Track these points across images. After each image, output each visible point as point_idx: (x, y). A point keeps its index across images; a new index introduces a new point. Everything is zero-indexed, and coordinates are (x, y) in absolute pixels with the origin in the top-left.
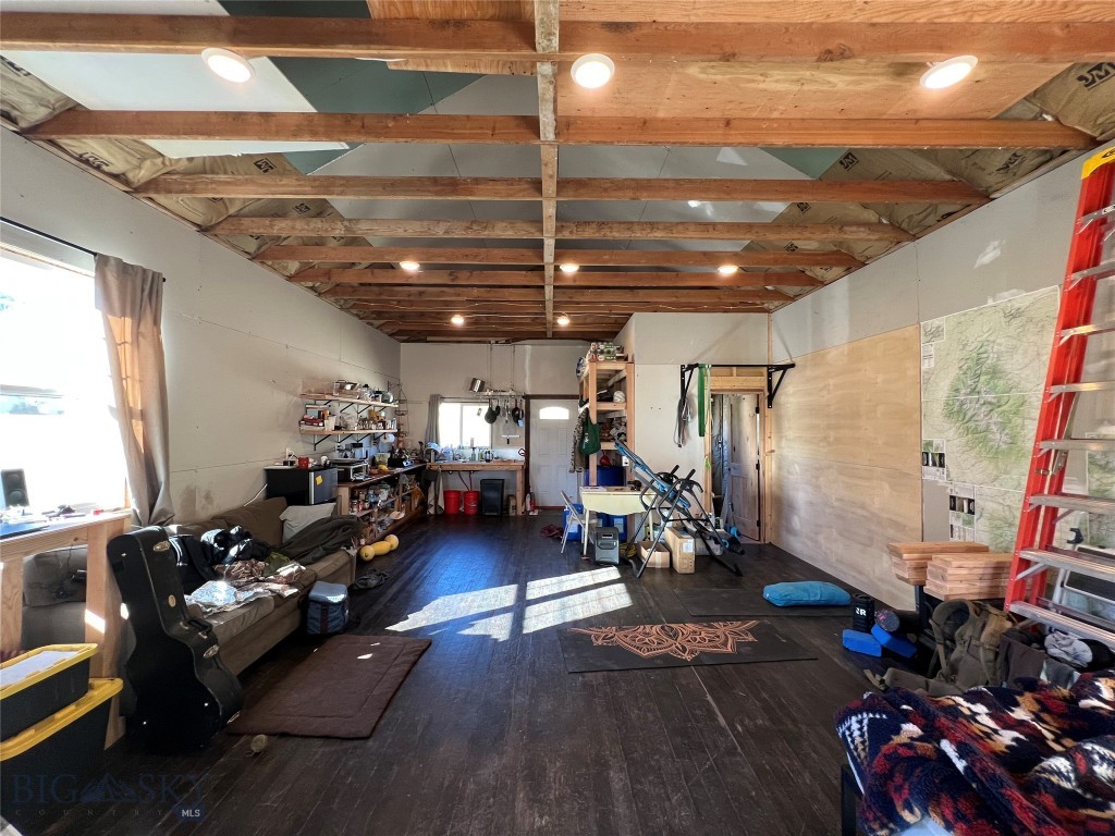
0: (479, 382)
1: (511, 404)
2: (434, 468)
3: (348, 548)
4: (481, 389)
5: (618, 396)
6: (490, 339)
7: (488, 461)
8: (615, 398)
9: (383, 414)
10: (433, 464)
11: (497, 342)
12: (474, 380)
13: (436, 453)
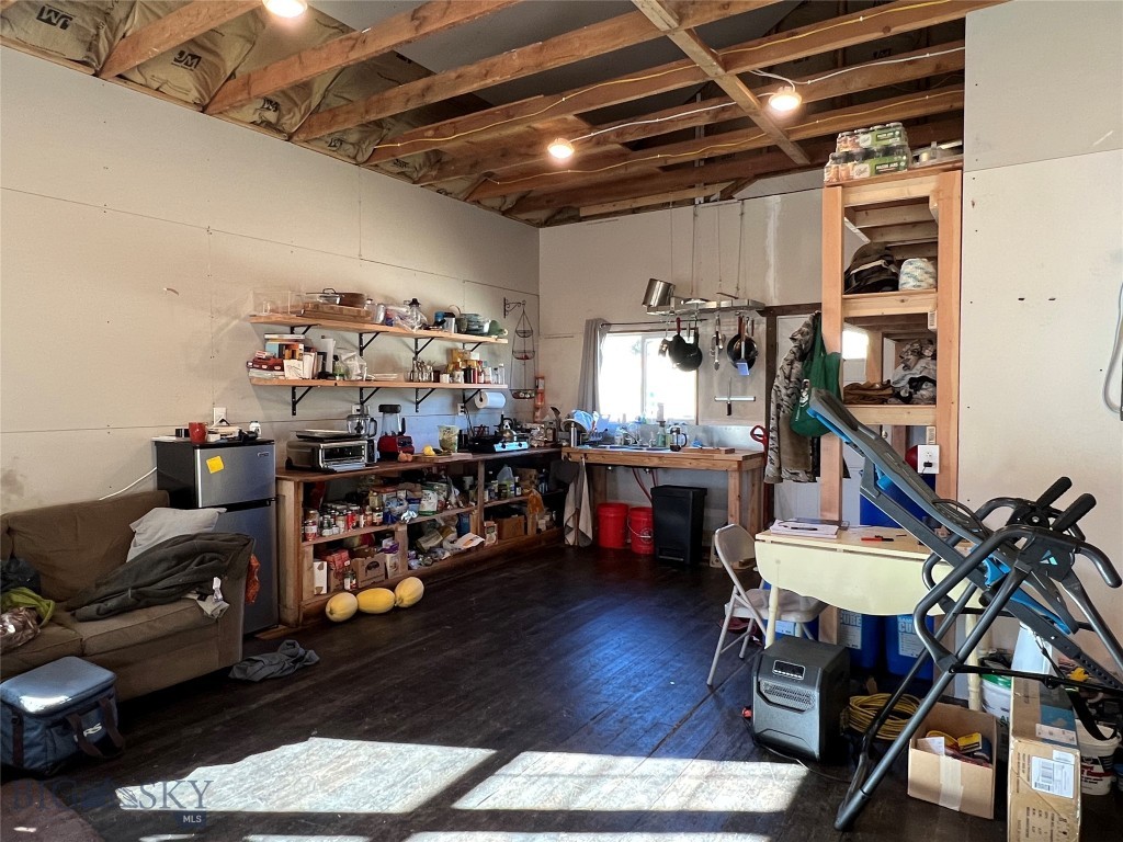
0: (659, 287)
1: (729, 329)
2: (574, 458)
3: (203, 597)
4: (664, 300)
5: (912, 271)
6: (690, 194)
7: (675, 448)
8: (903, 279)
9: (475, 356)
10: (573, 449)
11: (707, 200)
12: (652, 282)
13: (581, 430)
